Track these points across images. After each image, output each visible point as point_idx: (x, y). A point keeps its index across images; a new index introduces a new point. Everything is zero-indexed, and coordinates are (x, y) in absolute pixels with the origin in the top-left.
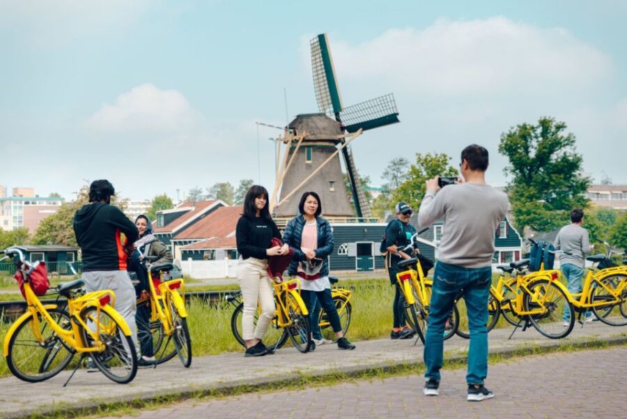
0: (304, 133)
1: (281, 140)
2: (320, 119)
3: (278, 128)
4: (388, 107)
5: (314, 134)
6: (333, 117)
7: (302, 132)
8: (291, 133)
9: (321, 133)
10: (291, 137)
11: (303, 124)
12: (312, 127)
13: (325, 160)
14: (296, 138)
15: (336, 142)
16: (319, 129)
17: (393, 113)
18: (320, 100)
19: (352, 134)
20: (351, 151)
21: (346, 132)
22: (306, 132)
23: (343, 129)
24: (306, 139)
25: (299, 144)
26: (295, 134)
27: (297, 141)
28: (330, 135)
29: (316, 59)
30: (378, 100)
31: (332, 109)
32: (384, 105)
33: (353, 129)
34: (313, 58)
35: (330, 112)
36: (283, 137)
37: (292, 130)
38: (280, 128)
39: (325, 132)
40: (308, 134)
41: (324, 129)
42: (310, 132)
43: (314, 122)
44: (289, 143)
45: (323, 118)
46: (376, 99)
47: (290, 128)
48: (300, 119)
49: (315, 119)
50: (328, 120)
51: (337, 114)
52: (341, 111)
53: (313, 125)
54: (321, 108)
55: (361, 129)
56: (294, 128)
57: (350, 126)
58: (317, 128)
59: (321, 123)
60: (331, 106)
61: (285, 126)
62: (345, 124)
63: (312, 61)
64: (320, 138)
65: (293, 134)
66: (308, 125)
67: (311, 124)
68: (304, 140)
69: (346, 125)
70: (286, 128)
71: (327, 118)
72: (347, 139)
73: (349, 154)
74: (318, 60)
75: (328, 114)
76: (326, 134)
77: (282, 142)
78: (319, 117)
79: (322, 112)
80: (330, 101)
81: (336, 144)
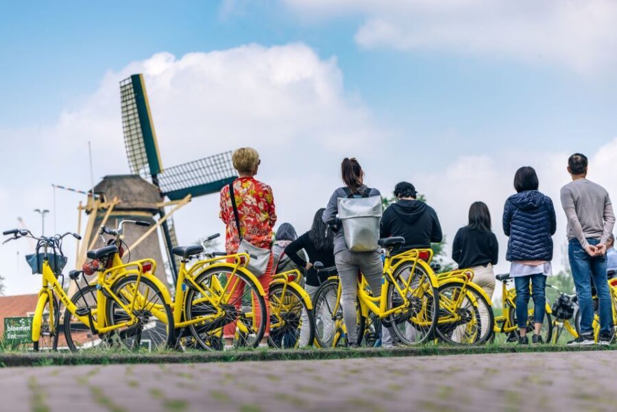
0: (115, 199)
1: (82, 208)
2: (134, 183)
3: (80, 192)
4: (224, 169)
5: (127, 201)
6: (150, 180)
7: (113, 198)
8: (96, 199)
9: (136, 200)
10: (96, 205)
11: (113, 188)
12: (124, 192)
13: (141, 236)
14: (104, 205)
15: (154, 211)
16: (134, 195)
17: (231, 176)
18: (133, 157)
19: (174, 202)
20: (173, 225)
21: (167, 199)
22: (118, 199)
23: (162, 195)
24: (118, 207)
25: (109, 213)
26: (103, 201)
27: (105, 210)
28: (148, 202)
29: (127, 106)
30: (212, 159)
31: (148, 170)
32: (219, 166)
33: (176, 196)
34: (124, 104)
35: (145, 174)
36: (84, 204)
37: (98, 196)
38: (83, 193)
39: (141, 198)
40: (120, 201)
41: (140, 194)
42: (122, 199)
43: (126, 186)
44: (94, 213)
45: (137, 181)
46: (209, 158)
47: (96, 193)
48: (108, 182)
49: (128, 182)
50: (143, 184)
51: (154, 176)
52: (160, 172)
53: (126, 190)
54: (133, 169)
55: (189, 196)
56: (101, 193)
57: (172, 192)
58: (131, 193)
59: (136, 188)
60: (147, 165)
61: (89, 190)
62: (164, 189)
63: (122, 107)
64: (135, 207)
65: (99, 201)
66: (119, 189)
67: (122, 188)
68: (115, 209)
69: (167, 191)
70: (91, 192)
71: (143, 181)
72: (167, 210)
73: (169, 228)
74: (130, 107)
75: (143, 176)
76: (143, 201)
77: (83, 212)
78: (133, 180)
79: (134, 173)
80: (146, 160)
81: (154, 214)
